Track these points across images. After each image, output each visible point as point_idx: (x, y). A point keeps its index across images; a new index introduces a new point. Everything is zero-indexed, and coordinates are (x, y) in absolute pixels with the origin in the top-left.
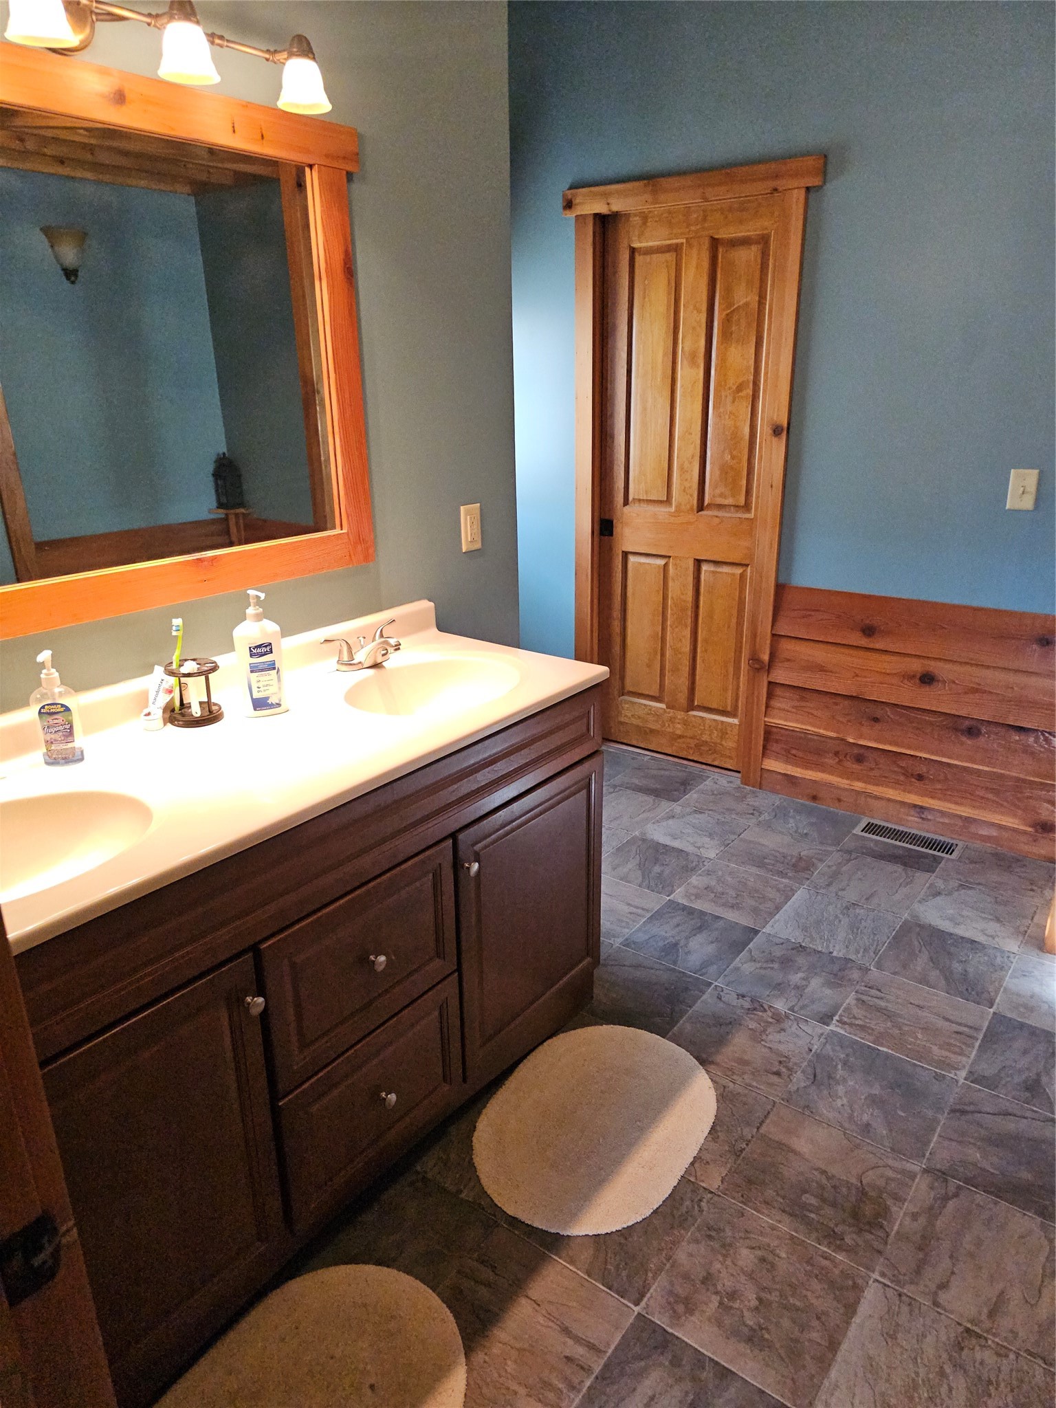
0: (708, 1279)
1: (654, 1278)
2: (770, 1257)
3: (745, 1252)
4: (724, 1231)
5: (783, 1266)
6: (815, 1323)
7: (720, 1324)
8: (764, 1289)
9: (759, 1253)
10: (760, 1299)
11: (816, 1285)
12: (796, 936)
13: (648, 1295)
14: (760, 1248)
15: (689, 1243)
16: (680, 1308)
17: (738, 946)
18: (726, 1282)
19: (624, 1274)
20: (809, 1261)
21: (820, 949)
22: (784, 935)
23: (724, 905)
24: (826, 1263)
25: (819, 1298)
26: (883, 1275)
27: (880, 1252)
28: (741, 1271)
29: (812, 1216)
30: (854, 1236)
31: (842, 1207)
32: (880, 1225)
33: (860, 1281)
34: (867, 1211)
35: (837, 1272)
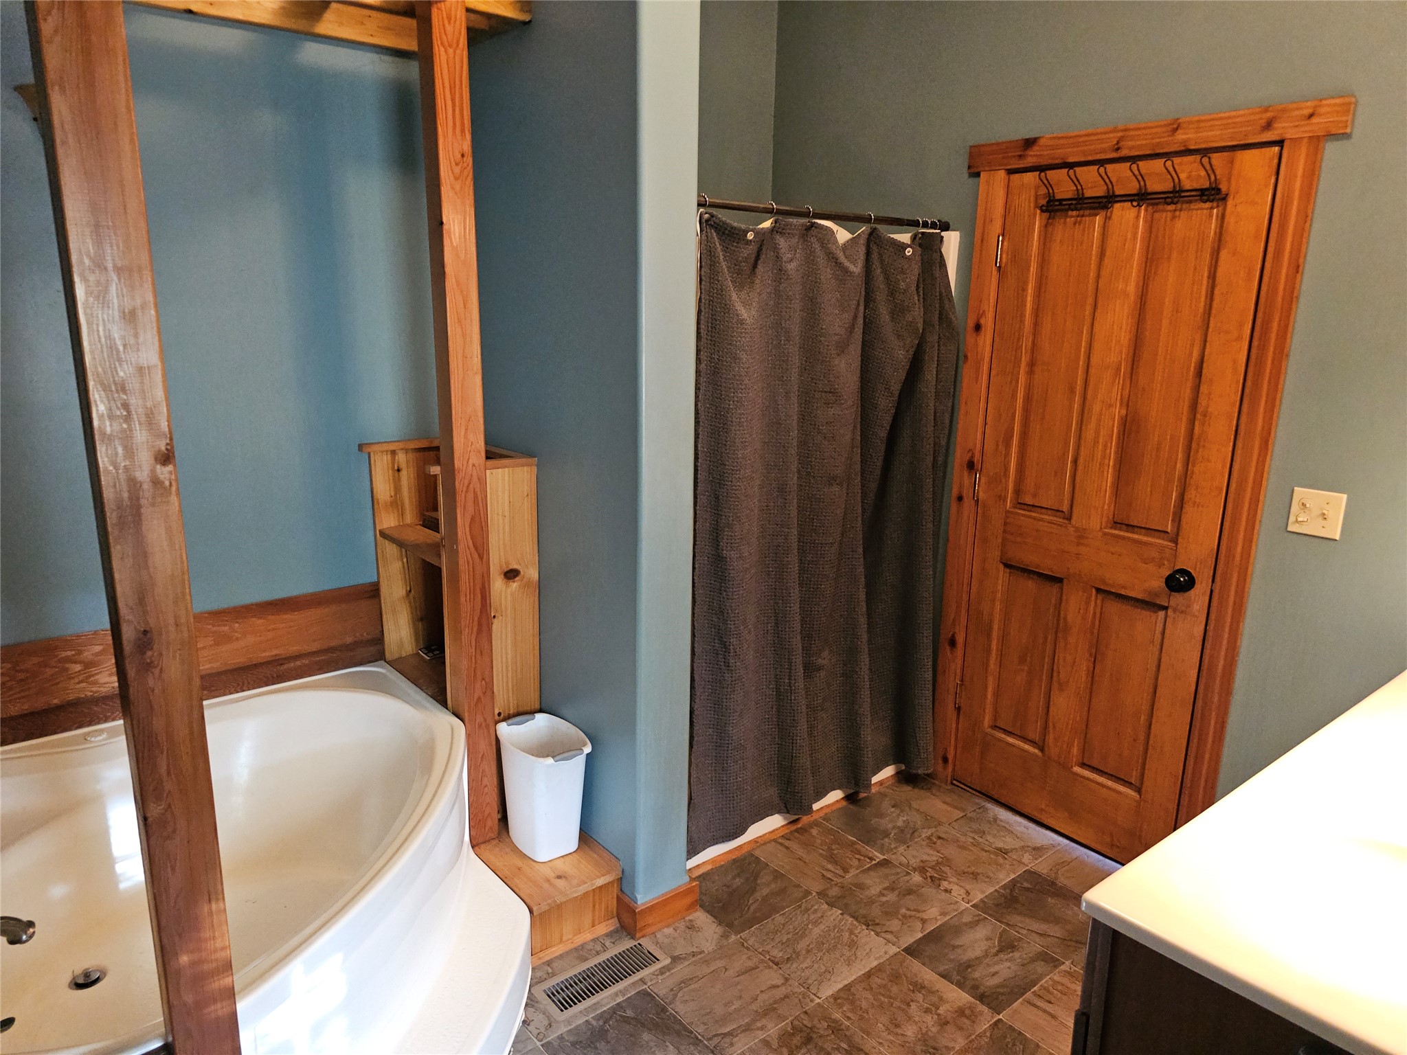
0: (943, 1023)
1: (985, 1032)
2: (891, 1027)
3: (909, 1033)
4: (922, 1051)
5: (884, 1019)
6: (874, 986)
7: (941, 999)
8: (903, 1010)
9: (899, 1031)
10: (908, 1005)
11: (864, 1004)
13: (991, 1023)
14: (897, 1034)
15: (953, 1048)
16: (967, 1012)
18: (930, 1020)
19: (1008, 1040)
20: (862, 1018)
24: (849, 1015)
25: (865, 998)
26: (812, 1001)
27: (806, 1012)
28: (916, 1023)
29: (844, 1046)
30: (818, 1026)
31: (816, 1047)
32: (793, 1028)
33: (832, 1000)
34: (797, 1040)
35: (845, 1009)
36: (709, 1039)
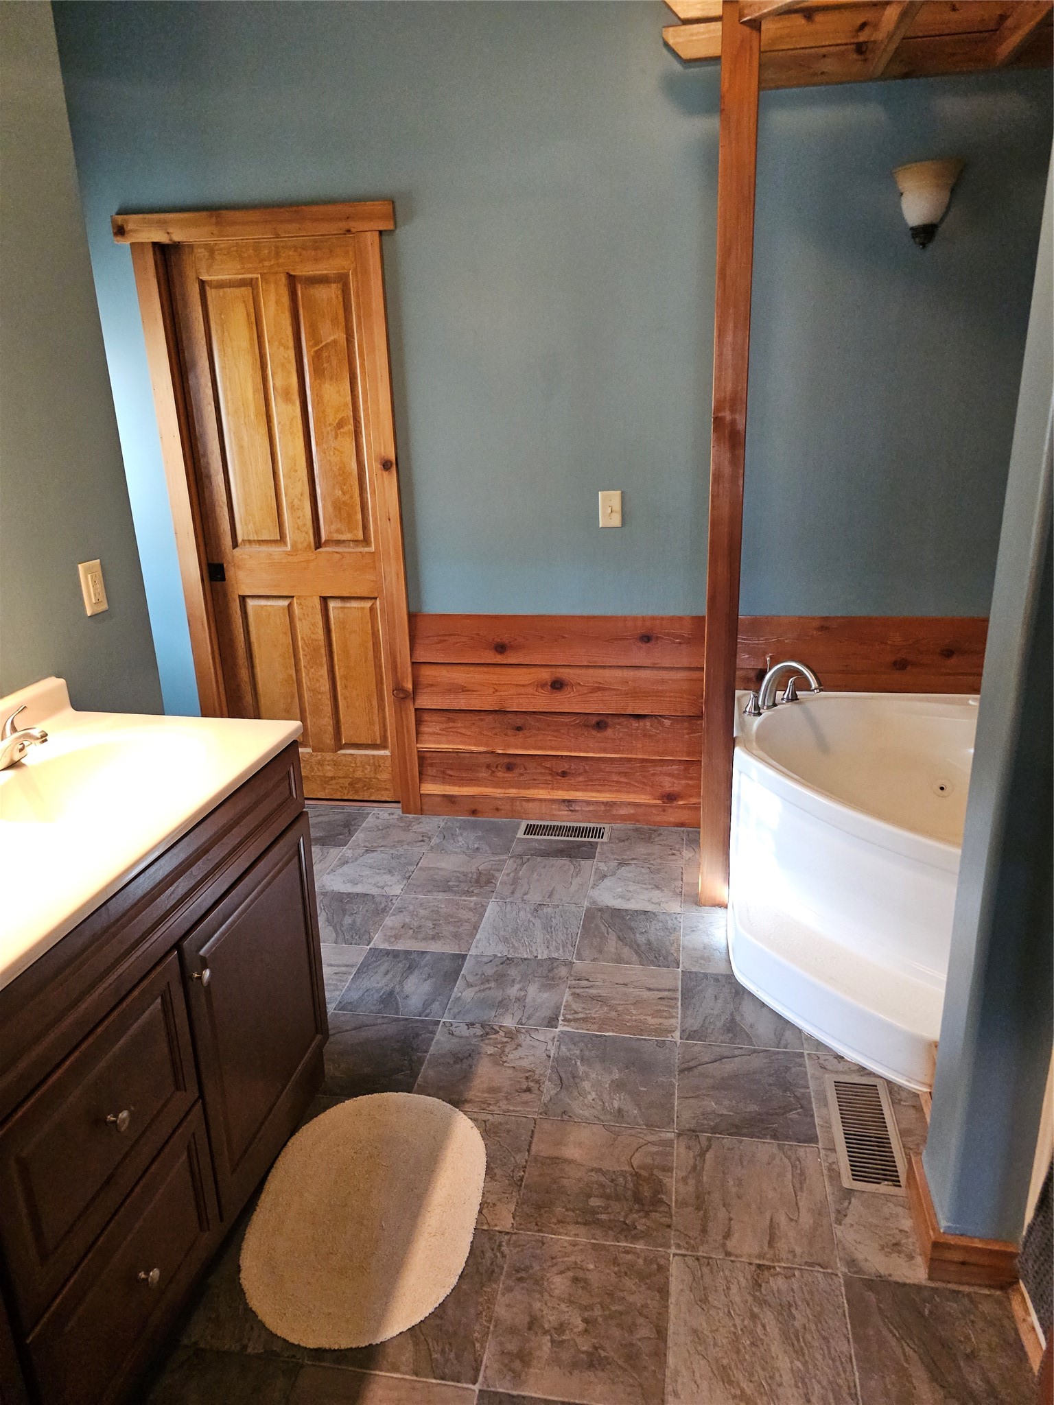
0: (534, 1323)
1: (483, 1347)
2: (580, 1274)
3: (557, 1280)
4: (531, 1267)
5: (593, 1278)
6: (641, 1320)
7: (559, 1363)
8: (586, 1308)
9: (570, 1274)
10: (585, 1321)
11: (629, 1283)
12: (501, 950)
13: (483, 1368)
14: (568, 1269)
15: (503, 1294)
16: (517, 1365)
17: (452, 975)
18: (551, 1319)
19: (452, 1355)
20: (615, 1262)
21: (525, 957)
22: (490, 951)
23: (425, 939)
24: (629, 1257)
25: (635, 1294)
26: (678, 1246)
27: (669, 1226)
28: (561, 1299)
29: (603, 1217)
30: (643, 1220)
31: (625, 1197)
32: (661, 1201)
33: (662, 1262)
34: (647, 1192)
35: (641, 1261)
36: (709, 1139)
